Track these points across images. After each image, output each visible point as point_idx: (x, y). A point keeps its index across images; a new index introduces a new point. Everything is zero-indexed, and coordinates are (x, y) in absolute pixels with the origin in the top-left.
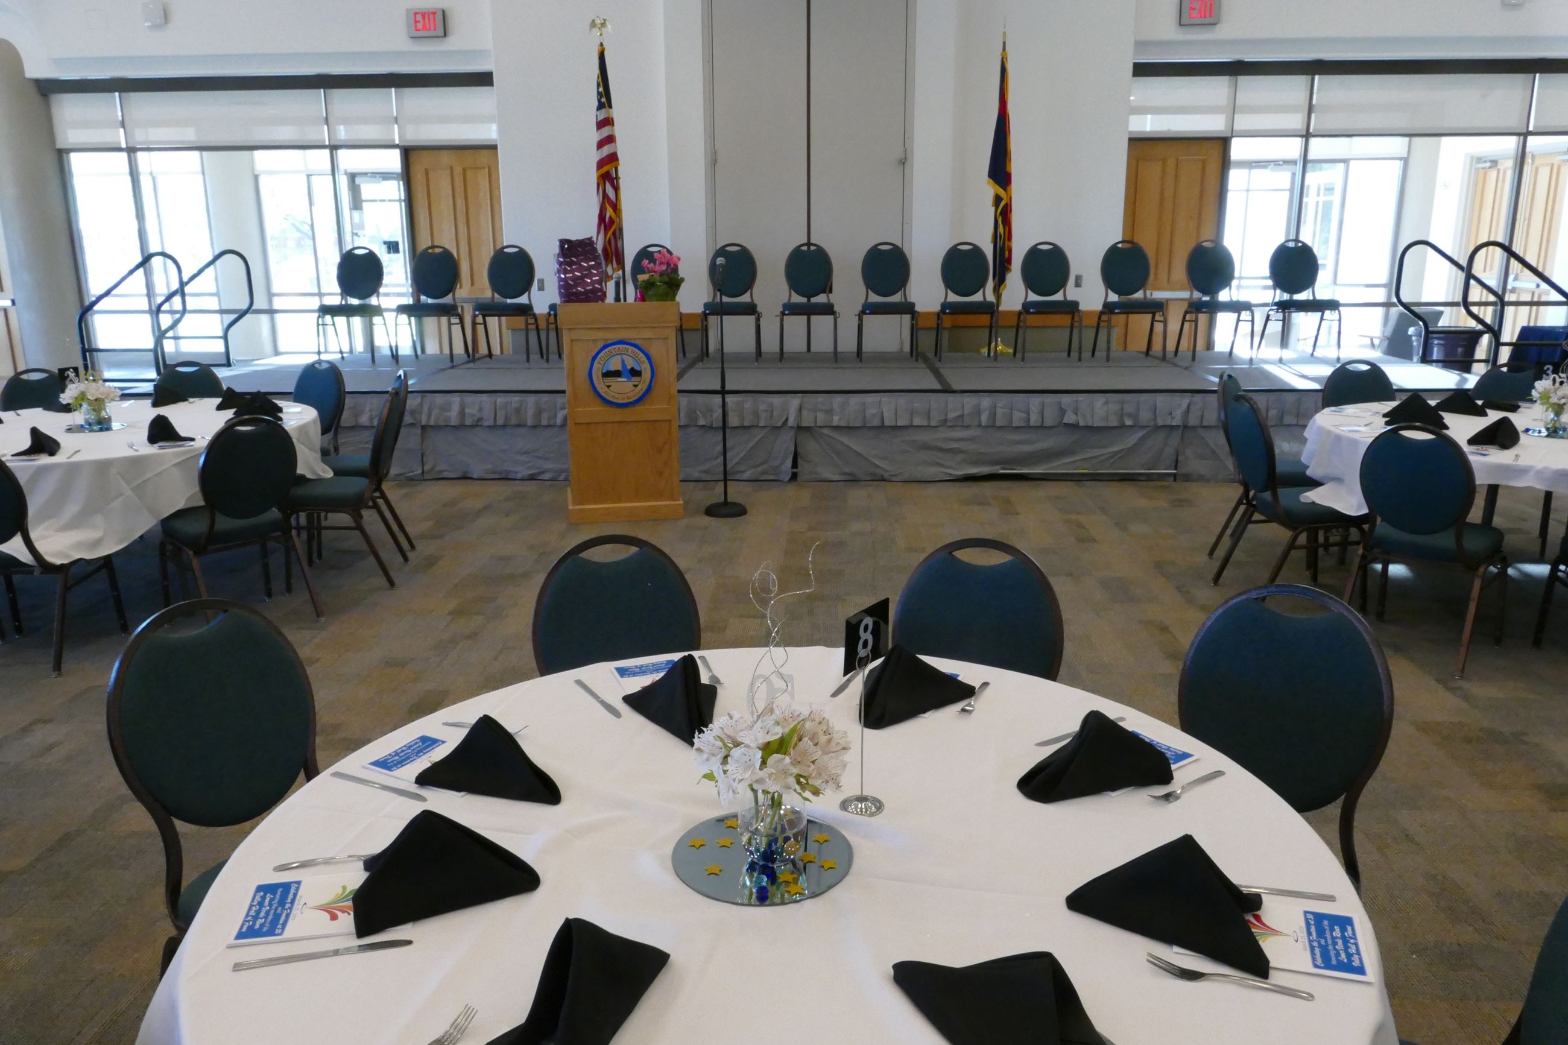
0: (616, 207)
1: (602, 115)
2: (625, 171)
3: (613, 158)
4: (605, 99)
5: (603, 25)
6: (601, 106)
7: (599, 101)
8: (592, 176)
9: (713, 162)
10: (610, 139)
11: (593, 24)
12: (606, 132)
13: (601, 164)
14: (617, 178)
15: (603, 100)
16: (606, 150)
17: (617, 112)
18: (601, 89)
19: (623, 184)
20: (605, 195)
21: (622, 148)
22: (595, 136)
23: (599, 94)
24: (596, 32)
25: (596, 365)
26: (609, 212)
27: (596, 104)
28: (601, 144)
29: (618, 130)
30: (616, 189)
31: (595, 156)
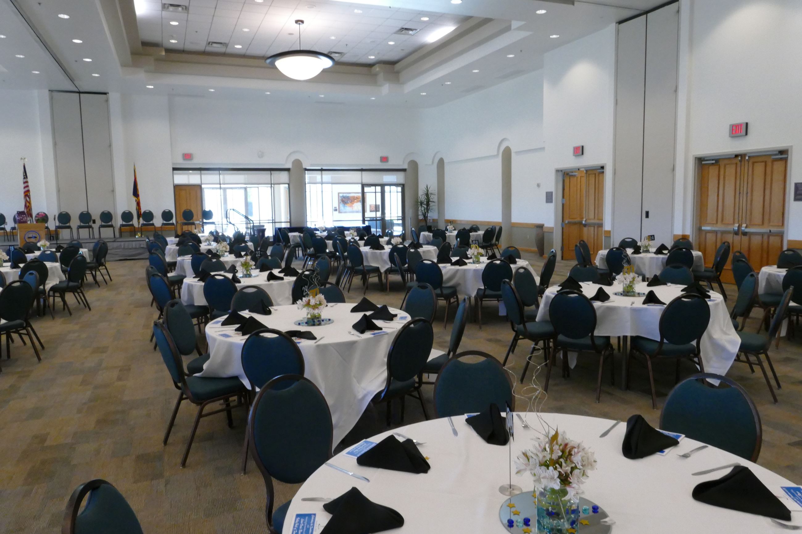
0: (30, 203)
1: (25, 180)
2: (32, 194)
3: (28, 191)
4: (25, 176)
5: (25, 159)
6: (24, 178)
7: (24, 177)
8: (23, 195)
9: (59, 191)
10: (27, 186)
11: (22, 159)
12: (26, 185)
13: (25, 192)
14: (30, 195)
15: (25, 177)
16: (26, 189)
17: (29, 179)
18: (24, 174)
19: (31, 197)
20: (26, 200)
21: (31, 188)
22: (23, 186)
23: (24, 175)
24: (23, 160)
25: (26, 236)
26: (28, 204)
27: (23, 177)
28: (25, 188)
29: (30, 184)
30: (29, 198)
31: (22, 191)
